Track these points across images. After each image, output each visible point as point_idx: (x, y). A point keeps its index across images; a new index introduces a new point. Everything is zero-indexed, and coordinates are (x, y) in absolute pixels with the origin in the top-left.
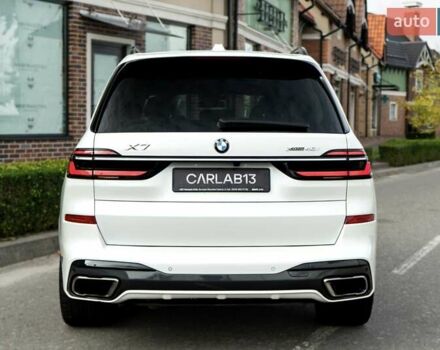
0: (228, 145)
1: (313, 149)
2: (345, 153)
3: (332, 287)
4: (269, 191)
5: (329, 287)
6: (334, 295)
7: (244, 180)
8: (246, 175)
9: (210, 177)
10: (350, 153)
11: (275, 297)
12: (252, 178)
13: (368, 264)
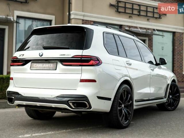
0: (42, 54)
1: (68, 55)
2: (81, 57)
3: (73, 105)
4: (56, 70)
5: (71, 104)
6: (74, 107)
7: (49, 66)
8: (50, 64)
9: (40, 65)
10: (83, 57)
11: (53, 106)
12: (51, 65)
13: (87, 97)
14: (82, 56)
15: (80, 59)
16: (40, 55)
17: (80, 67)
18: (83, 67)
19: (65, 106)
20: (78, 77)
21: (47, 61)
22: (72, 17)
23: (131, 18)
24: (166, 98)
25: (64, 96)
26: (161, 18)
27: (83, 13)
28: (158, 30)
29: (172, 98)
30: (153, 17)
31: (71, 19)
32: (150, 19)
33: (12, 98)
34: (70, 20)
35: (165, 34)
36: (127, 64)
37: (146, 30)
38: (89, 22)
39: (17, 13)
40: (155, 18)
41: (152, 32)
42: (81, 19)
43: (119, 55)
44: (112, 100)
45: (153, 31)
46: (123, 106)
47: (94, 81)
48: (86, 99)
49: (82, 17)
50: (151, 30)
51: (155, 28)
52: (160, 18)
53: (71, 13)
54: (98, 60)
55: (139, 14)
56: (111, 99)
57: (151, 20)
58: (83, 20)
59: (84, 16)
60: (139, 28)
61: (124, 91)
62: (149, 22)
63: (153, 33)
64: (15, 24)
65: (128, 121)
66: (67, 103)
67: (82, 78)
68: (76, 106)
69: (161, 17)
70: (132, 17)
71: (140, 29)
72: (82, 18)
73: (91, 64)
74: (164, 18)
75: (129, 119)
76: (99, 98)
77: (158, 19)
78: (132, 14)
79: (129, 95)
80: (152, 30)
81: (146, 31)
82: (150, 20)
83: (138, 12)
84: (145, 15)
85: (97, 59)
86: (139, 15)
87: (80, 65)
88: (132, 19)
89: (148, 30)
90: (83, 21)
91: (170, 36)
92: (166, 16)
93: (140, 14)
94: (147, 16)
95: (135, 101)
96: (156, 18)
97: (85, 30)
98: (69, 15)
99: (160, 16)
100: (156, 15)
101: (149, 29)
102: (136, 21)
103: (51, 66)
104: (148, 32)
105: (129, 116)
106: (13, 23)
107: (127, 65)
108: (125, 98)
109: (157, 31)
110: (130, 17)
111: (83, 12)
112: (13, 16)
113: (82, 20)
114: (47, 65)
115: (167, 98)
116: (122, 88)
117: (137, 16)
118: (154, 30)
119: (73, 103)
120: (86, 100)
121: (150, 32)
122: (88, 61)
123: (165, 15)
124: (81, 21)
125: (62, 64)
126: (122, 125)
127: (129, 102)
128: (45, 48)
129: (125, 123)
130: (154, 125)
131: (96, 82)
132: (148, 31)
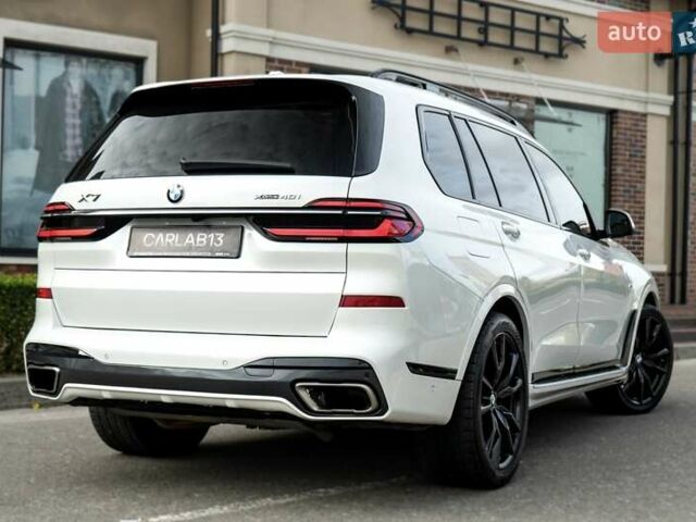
0: (182, 192)
1: (292, 197)
2: (343, 204)
3: (312, 397)
4: (238, 257)
5: (305, 395)
6: (315, 408)
7: (208, 240)
8: (212, 235)
9: (170, 237)
10: (353, 204)
11: (230, 404)
12: (218, 239)
13: (370, 367)
14: (348, 200)
15: (340, 212)
16: (173, 198)
17: (342, 247)
18: (354, 248)
19: (281, 404)
20: (333, 286)
21: (202, 220)
22: (227, 45)
23: (453, 53)
24: (625, 365)
25: (276, 363)
26: (567, 56)
28: (556, 104)
29: (642, 363)
30: (536, 51)
31: (223, 55)
32: (523, 59)
33: (54, 372)
34: (219, 61)
35: (578, 116)
36: (507, 232)
37: (510, 101)
38: (294, 67)
39: (7, 28)
40: (541, 57)
41: (533, 111)
42: (261, 56)
43: (474, 198)
44: (460, 375)
45: (537, 107)
46: (493, 398)
47: (394, 302)
48: (367, 375)
49: (267, 46)
50: (527, 104)
51: (546, 94)
52: (561, 55)
53: (223, 29)
54: (409, 218)
56: (455, 372)
57: (530, 62)
58: (269, 60)
59: (274, 43)
60: (483, 93)
61: (499, 340)
62: (522, 70)
63: (536, 112)
65: (510, 457)
66: (287, 390)
67: (348, 292)
68: (324, 401)
69: (565, 52)
70: (456, 50)
71: (489, 98)
72: (265, 50)
73: (385, 234)
74: (575, 57)
75: (514, 448)
76: (415, 368)
77: (552, 59)
78: (459, 37)
79: (515, 358)
80: (533, 102)
81: (510, 105)
82: (524, 64)
83: (480, 31)
84: (506, 41)
85: (407, 214)
86: (483, 44)
87: (341, 240)
88: (460, 60)
89: (518, 101)
90: (271, 64)
91: (596, 127)
92: (584, 47)
93: (486, 37)
94: (511, 47)
95: (533, 378)
96: (547, 55)
97: (354, 98)
98: (216, 37)
99: (561, 49)
100: (547, 46)
101: (518, 98)
102: (471, 67)
103: (218, 242)
104: (518, 109)
105: (514, 438)
107: (506, 240)
108: (500, 367)
109: (551, 108)
110: (449, 50)
111: (269, 26)
113: (264, 60)
114: (198, 239)
115: (629, 364)
116: (494, 327)
117: (475, 45)
118: (540, 101)
119: (314, 392)
120: (366, 379)
121: (524, 110)
122: (372, 222)
123: (579, 46)
124: (262, 63)
125: (266, 235)
126: (494, 474)
127: (513, 383)
128: (192, 169)
129: (502, 466)
130: (608, 474)
131: (403, 306)
132: (518, 104)
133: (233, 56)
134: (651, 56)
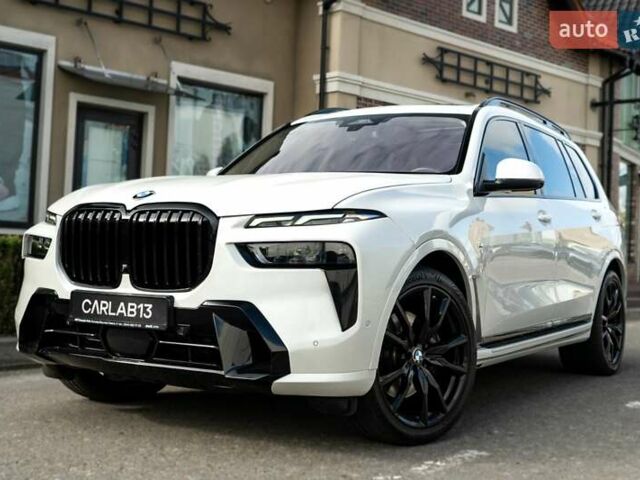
22: (331, 87)
23: (472, 98)
26: (540, 102)
27: (361, 78)
30: (521, 98)
31: (328, 93)
39: (180, 69)
40: (524, 102)
42: (354, 95)
49: (358, 87)
52: (536, 101)
53: (328, 75)
55: (488, 87)
58: (359, 98)
59: (362, 86)
64: (173, 99)
69: (540, 99)
70: (474, 96)
72: (356, 91)
74: (544, 103)
77: (531, 103)
78: (474, 86)
83: (487, 82)
84: (503, 90)
86: (490, 91)
90: (359, 101)
92: (550, 96)
93: (491, 86)
94: (507, 94)
96: (527, 101)
98: (323, 81)
99: (536, 97)
100: (528, 95)
106: (168, 95)
110: (468, 95)
111: (359, 74)
112: (168, 79)
113: (356, 98)
117: (483, 92)
123: (546, 96)
124: (354, 101)
133: (336, 95)
134: (589, 104)
